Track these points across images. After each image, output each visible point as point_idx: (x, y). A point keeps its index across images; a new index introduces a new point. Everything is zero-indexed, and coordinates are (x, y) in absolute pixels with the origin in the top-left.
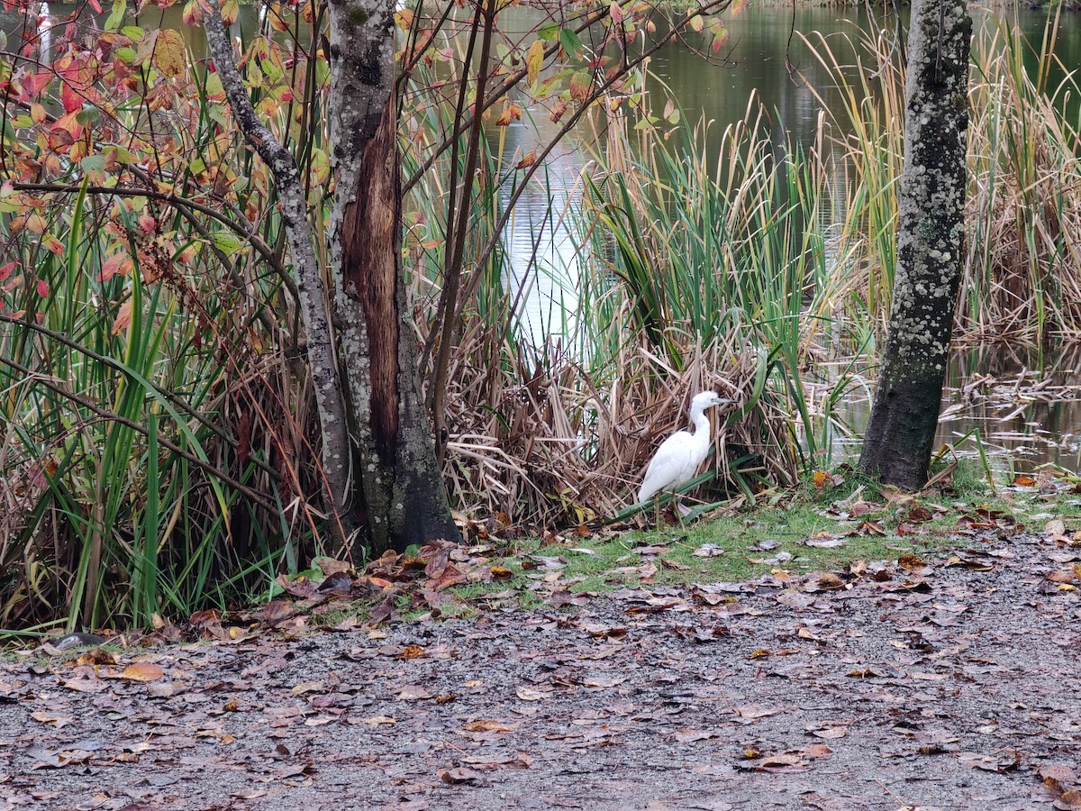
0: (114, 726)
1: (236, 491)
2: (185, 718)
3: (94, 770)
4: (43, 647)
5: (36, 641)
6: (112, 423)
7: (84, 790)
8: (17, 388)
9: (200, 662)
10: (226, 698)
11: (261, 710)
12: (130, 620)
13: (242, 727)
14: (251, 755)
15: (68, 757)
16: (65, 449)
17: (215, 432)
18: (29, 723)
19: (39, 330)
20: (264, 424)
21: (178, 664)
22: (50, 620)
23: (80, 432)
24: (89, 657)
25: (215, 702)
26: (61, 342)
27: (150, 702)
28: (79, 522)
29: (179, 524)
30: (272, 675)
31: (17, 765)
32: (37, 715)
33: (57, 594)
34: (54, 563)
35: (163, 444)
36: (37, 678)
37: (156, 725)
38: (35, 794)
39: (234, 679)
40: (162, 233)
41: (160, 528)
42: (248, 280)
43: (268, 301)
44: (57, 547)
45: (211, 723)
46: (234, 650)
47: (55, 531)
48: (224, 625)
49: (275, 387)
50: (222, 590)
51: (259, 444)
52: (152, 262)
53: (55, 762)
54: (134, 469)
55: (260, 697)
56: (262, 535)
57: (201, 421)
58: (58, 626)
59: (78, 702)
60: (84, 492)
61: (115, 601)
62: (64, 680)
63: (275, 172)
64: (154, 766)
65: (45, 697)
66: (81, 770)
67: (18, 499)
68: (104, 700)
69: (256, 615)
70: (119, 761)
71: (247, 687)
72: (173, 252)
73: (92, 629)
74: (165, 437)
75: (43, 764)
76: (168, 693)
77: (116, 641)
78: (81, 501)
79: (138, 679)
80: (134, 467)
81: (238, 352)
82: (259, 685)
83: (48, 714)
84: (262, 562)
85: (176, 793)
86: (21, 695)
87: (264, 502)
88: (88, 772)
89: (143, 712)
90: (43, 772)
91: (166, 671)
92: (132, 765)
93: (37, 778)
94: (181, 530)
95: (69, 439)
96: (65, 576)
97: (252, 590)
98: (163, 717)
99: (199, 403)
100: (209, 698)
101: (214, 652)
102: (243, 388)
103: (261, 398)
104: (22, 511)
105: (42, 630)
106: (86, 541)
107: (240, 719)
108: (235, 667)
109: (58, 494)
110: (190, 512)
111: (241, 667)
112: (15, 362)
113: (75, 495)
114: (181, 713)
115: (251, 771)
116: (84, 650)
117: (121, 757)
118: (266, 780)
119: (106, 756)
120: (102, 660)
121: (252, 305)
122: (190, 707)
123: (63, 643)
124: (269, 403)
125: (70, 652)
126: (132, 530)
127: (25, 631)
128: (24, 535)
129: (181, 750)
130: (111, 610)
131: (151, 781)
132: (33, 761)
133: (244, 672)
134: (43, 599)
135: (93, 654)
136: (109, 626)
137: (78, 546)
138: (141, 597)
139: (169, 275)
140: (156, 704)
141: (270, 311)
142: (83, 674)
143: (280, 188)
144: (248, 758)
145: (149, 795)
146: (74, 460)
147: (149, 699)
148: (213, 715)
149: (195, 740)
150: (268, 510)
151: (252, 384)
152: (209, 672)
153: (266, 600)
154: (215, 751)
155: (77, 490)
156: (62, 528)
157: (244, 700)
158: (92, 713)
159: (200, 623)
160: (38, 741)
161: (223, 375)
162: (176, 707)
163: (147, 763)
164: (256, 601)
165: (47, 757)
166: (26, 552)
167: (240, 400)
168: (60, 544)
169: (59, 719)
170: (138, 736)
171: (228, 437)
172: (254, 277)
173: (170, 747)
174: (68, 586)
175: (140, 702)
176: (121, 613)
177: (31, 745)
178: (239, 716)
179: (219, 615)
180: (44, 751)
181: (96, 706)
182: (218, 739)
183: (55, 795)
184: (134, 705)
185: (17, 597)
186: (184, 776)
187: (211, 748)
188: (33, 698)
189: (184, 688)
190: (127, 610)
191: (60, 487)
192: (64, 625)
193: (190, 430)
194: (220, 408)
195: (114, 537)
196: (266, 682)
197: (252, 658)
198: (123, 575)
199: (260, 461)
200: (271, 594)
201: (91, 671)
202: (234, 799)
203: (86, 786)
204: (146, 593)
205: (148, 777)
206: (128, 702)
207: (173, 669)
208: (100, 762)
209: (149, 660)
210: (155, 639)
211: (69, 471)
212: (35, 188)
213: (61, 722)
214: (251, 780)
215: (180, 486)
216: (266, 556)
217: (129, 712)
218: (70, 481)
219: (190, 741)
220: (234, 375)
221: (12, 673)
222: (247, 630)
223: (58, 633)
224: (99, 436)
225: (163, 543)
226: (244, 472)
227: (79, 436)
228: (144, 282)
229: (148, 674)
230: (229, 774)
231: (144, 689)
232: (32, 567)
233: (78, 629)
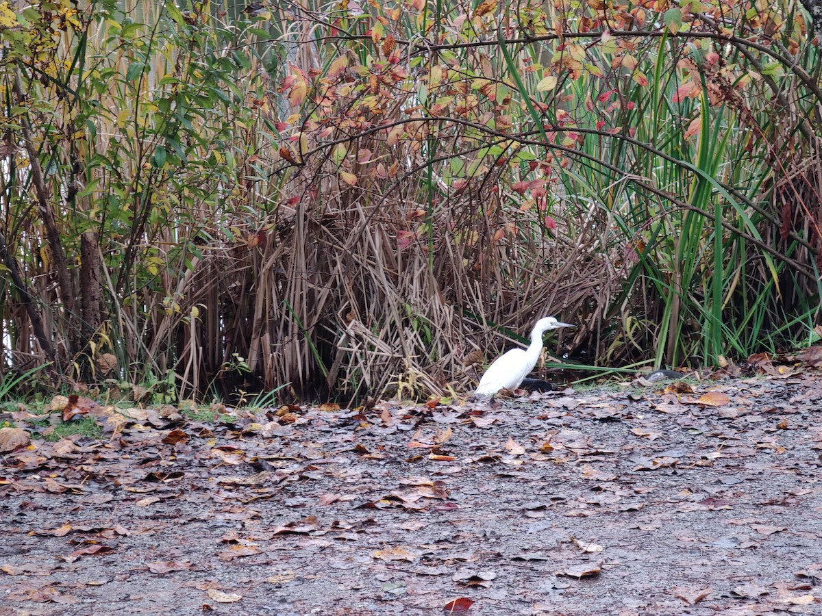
0: (693, 439)
1: (783, 262)
2: (747, 434)
3: (680, 472)
4: (639, 380)
5: (632, 376)
6: (686, 212)
7: (672, 486)
8: (614, 186)
9: (757, 392)
10: (778, 419)
11: (806, 428)
12: (702, 361)
13: (791, 441)
14: (799, 462)
15: (659, 461)
16: (651, 232)
17: (766, 217)
18: (630, 437)
19: (632, 142)
20: (804, 211)
21: (741, 393)
22: (641, 360)
23: (663, 219)
24: (673, 388)
25: (770, 422)
26: (647, 151)
27: (720, 422)
28: (662, 286)
29: (737, 287)
30: (814, 402)
31: (622, 467)
32: (636, 431)
33: (646, 340)
34: (644, 318)
35: (725, 226)
36: (635, 403)
37: (725, 439)
38: (636, 489)
39: (784, 405)
40: (724, 66)
41: (724, 291)
42: (791, 100)
43: (806, 116)
44: (646, 306)
45: (767, 438)
46: (784, 383)
47: (645, 293)
48: (774, 364)
49: (812, 182)
50: (772, 338)
51: (799, 226)
52: (717, 89)
53: (650, 465)
54: (704, 246)
55: (804, 418)
56: (802, 296)
57: (754, 209)
58: (647, 365)
59: (665, 421)
60: (666, 264)
61: (690, 346)
62: (655, 405)
63: (813, 16)
64: (724, 470)
65: (641, 417)
66: (669, 472)
67: (617, 270)
68: (685, 420)
69: (799, 357)
70: (698, 466)
71: (795, 411)
72: (733, 81)
73: (673, 367)
74: (727, 222)
75: (641, 467)
76: (734, 415)
77: (693, 376)
78: (663, 270)
79: (710, 404)
80: (704, 245)
81: (784, 156)
82: (803, 409)
83: (644, 430)
84: (803, 316)
85: (742, 490)
86: (623, 415)
87: (804, 270)
88: (675, 473)
89: (715, 429)
90: (641, 473)
91: (731, 398)
92: (708, 468)
93: (637, 477)
94: (740, 292)
95: (655, 224)
96: (652, 327)
97: (795, 338)
98: (731, 433)
99: (753, 196)
100: (765, 419)
101: (768, 385)
102: (787, 184)
103: (801, 191)
104: (620, 279)
105: (637, 368)
106: (668, 301)
107: (790, 435)
108: (785, 396)
109: (646, 265)
110: (747, 279)
111: (789, 396)
112: (613, 166)
113: (659, 266)
114: (744, 430)
115: (800, 474)
116: (669, 382)
117: (699, 463)
118: (812, 482)
119: (688, 462)
120: (683, 390)
121: (794, 119)
122: (750, 426)
123: (651, 377)
124: (807, 195)
125: (659, 384)
126: (702, 293)
127: (623, 369)
128: (621, 297)
129: (745, 458)
130: (687, 353)
131: (723, 481)
132: (634, 464)
133: (792, 400)
134: (636, 345)
135: (676, 385)
136: (685, 365)
137: (662, 305)
138: (710, 343)
139: (729, 97)
140: (724, 423)
141: (808, 124)
142: (669, 400)
143: (817, 28)
144: (797, 464)
145: (722, 492)
146: (658, 240)
147: (719, 419)
148: (768, 432)
149: (755, 451)
150: (807, 276)
151: (794, 180)
152: (765, 399)
153: (806, 345)
154: (771, 459)
155: (660, 263)
156: (649, 291)
157: (793, 421)
158: (676, 429)
159: (756, 362)
160: (637, 450)
161: (772, 174)
162: (740, 425)
163: (719, 467)
164: (798, 346)
165: (644, 462)
166: (622, 309)
167: (785, 193)
168: (648, 304)
169: (651, 433)
170: (712, 447)
171: (776, 221)
172: (796, 98)
173: (736, 455)
174: (654, 335)
175: (713, 421)
176: (695, 355)
177: (632, 453)
178: (788, 433)
179: (770, 357)
180: (642, 458)
181: (679, 424)
182: (773, 450)
183: (651, 490)
184: (708, 424)
185: (616, 343)
186: (748, 477)
187: (768, 457)
188: (632, 418)
189: (746, 411)
190: (699, 353)
191: (648, 260)
192: (652, 364)
193: (746, 215)
194: (769, 199)
195: (689, 298)
196: (810, 407)
197: (798, 389)
198: (696, 326)
199: (801, 239)
200: (810, 341)
201: (675, 398)
202: (787, 495)
203: (674, 483)
204: (714, 340)
205: (721, 478)
206: (703, 422)
207: (737, 397)
208: (683, 466)
209: (718, 390)
210: (722, 375)
211: (654, 248)
212: (628, 34)
213: (653, 436)
214: (799, 481)
215: (739, 259)
216: (806, 312)
217: (704, 429)
218: (656, 256)
219: (752, 452)
220: (780, 173)
221: (615, 399)
222: (792, 368)
223: (648, 370)
224: (676, 221)
225: (726, 302)
226: (788, 247)
227: (662, 222)
228: (710, 104)
229: (717, 401)
230: (782, 476)
231: (716, 412)
232: (627, 321)
233: (663, 367)
